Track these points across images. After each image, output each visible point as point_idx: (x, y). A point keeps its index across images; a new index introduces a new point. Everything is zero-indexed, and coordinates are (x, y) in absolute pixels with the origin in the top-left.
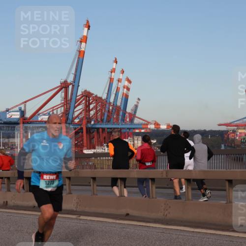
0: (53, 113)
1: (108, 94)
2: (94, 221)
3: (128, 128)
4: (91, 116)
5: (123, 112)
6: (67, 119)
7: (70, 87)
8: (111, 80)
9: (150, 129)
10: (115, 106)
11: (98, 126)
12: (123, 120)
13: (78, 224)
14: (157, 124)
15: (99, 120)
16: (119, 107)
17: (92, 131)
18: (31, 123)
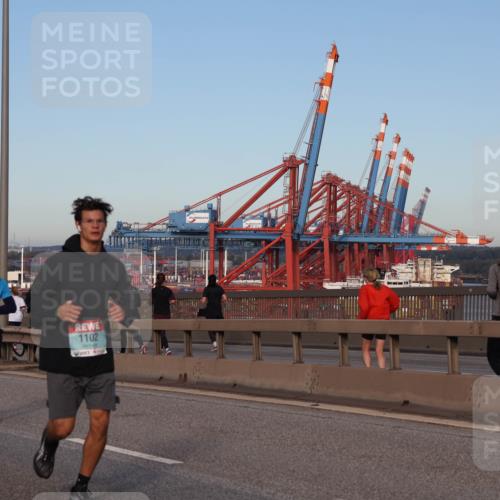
0: (269, 215)
1: (370, 180)
2: (344, 413)
3: (406, 244)
4: (338, 220)
5: (398, 214)
6: (295, 226)
7: (302, 167)
8: (377, 154)
9: (447, 245)
10: (383, 202)
11: (351, 239)
12: (399, 227)
13: (315, 419)
14: (461, 236)
15: (353, 227)
16: (391, 205)
17: (339, 247)
18: (229, 232)
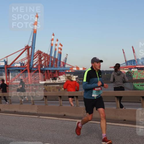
0: (22, 62)
3: (62, 70)
4: (42, 63)
5: (59, 62)
6: (30, 66)
7: (30, 48)
8: (52, 45)
9: (74, 70)
10: (55, 58)
11: (47, 69)
12: (60, 65)
14: (77, 68)
16: (57, 59)
17: (43, 71)
18: (11, 68)
